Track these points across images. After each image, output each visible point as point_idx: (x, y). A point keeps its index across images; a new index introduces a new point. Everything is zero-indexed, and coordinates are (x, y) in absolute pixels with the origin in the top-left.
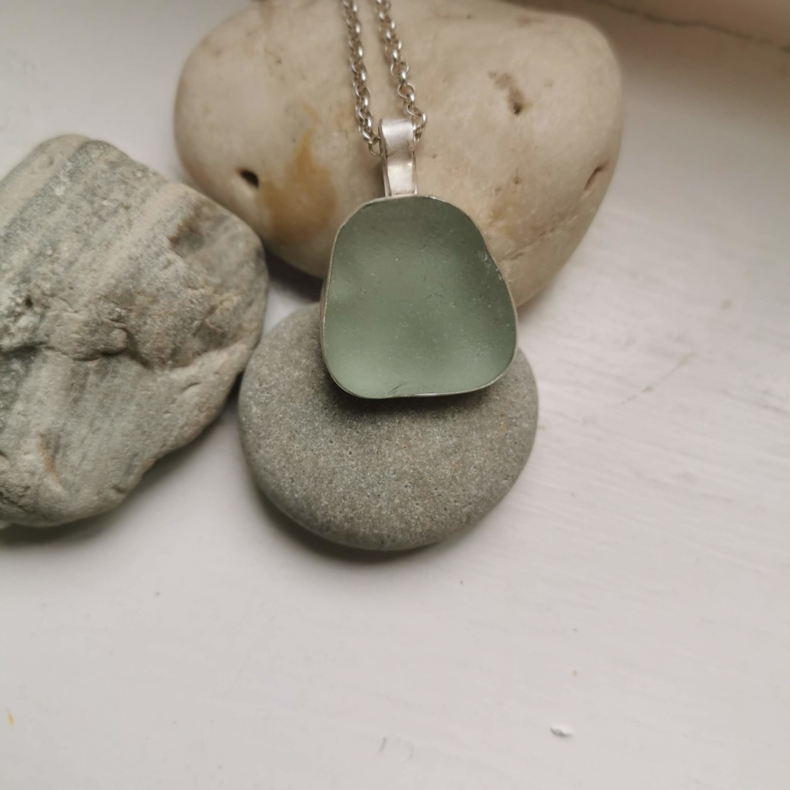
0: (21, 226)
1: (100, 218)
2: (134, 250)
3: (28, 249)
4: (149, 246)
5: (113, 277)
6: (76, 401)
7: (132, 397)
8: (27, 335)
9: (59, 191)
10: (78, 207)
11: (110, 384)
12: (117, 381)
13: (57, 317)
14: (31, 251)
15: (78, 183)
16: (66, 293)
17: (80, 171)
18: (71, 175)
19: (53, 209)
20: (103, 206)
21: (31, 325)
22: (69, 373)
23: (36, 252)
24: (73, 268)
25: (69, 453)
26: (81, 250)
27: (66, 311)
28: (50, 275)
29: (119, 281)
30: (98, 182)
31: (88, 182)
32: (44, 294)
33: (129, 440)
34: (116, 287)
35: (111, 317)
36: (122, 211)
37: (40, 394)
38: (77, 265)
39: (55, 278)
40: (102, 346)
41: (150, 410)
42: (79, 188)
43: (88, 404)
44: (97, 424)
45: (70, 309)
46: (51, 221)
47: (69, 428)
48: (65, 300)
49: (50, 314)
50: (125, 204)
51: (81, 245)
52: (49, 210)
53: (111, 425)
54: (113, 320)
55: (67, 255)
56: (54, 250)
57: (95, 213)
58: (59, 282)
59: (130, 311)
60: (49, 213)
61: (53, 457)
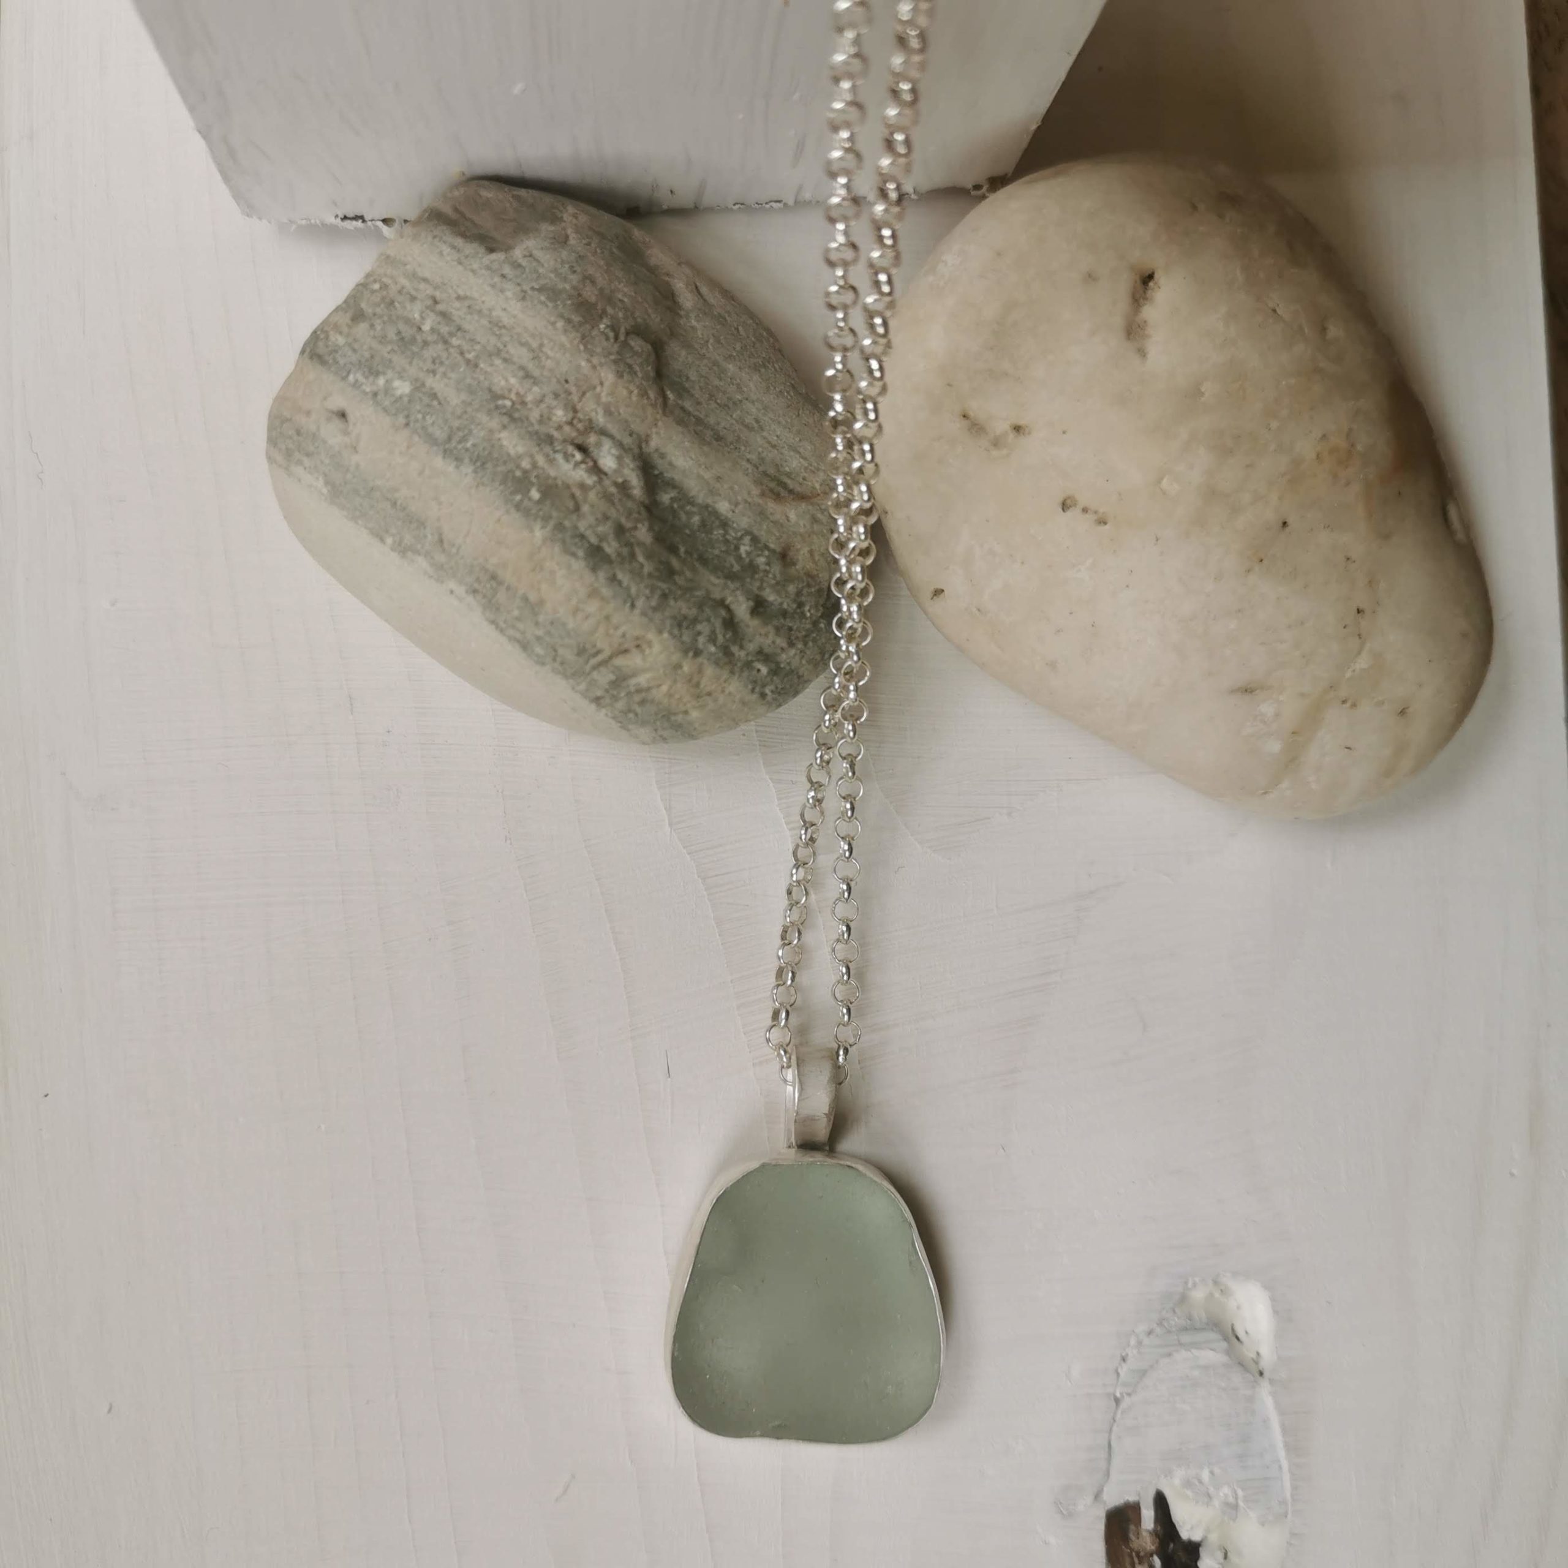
0: (460, 442)
1: (451, 334)
2: (509, 294)
3: (500, 432)
4: (503, 276)
5: (553, 324)
6: (719, 438)
7: (715, 363)
8: (627, 460)
9: (403, 388)
10: (434, 362)
11: (697, 387)
12: (693, 376)
13: (608, 412)
14: (504, 427)
15: (390, 361)
16: (573, 389)
17: (367, 360)
18: (373, 372)
19: (434, 396)
20: (433, 330)
21: (614, 451)
22: (680, 429)
23: (505, 420)
24: (536, 373)
25: (787, 469)
26: (505, 360)
27: (598, 397)
28: (543, 406)
29: (561, 316)
30: (392, 334)
31: (389, 348)
32: (570, 423)
33: (775, 388)
34: (569, 321)
35: (612, 340)
36: (440, 307)
37: (707, 475)
38: (531, 366)
39: (547, 400)
40: (649, 368)
41: (734, 349)
42: (399, 360)
43: (723, 424)
44: (749, 420)
45: (598, 389)
46: (455, 399)
47: (753, 457)
48: (584, 394)
49: (600, 419)
50: (429, 302)
51: (498, 362)
52: (435, 403)
53: (753, 402)
54: (616, 338)
55: (513, 381)
56: (503, 397)
57: (446, 342)
58: (556, 396)
59: (604, 312)
60: (440, 403)
61: (791, 492)
